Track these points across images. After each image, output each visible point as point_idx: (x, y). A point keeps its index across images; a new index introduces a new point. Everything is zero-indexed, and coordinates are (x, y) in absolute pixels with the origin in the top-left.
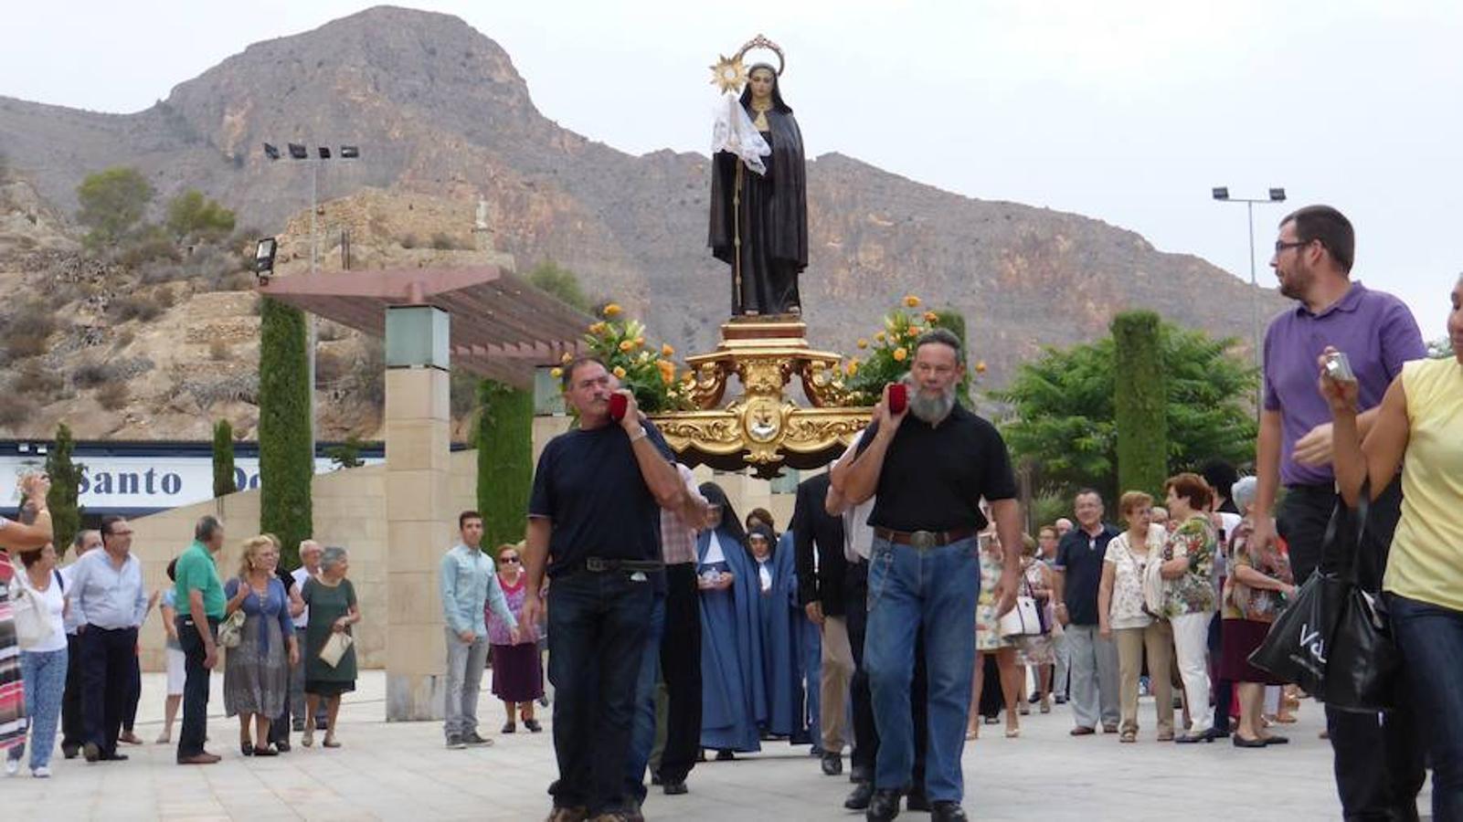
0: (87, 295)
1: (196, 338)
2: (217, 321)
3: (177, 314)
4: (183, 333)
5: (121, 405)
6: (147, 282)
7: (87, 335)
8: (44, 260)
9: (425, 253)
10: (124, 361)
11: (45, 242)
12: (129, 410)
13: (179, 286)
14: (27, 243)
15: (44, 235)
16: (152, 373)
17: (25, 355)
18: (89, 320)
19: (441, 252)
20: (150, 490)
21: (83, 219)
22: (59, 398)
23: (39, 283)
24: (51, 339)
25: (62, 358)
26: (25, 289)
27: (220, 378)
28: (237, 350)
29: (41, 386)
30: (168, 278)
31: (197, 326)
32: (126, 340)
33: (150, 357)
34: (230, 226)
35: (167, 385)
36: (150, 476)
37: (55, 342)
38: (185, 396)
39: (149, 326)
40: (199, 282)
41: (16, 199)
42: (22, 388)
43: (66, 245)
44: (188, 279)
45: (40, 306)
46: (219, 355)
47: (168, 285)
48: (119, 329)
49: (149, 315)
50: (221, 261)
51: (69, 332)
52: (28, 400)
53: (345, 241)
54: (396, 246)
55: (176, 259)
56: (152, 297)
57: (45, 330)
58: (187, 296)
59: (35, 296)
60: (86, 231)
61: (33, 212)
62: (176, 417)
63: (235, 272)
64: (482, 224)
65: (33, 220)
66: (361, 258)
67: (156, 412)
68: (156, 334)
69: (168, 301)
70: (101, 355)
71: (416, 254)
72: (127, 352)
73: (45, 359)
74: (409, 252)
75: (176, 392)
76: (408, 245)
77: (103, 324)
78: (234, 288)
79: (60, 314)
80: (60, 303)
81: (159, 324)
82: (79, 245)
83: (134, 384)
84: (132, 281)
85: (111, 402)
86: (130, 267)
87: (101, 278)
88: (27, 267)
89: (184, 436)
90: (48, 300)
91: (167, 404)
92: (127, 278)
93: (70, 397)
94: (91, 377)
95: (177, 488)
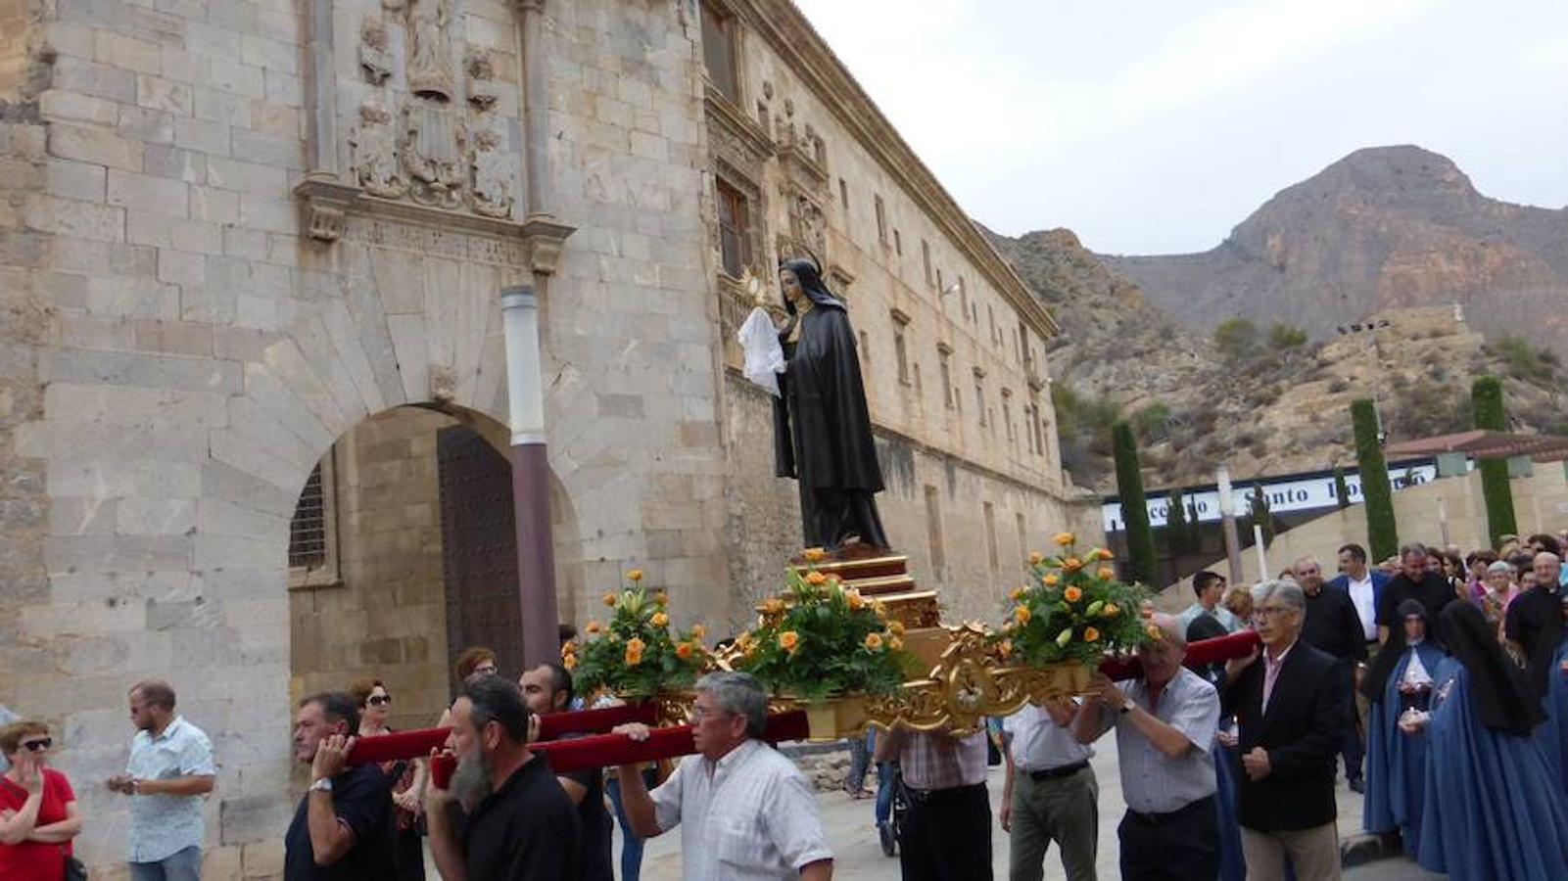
0: (1232, 394)
1: (1299, 411)
2: (1310, 401)
3: (1285, 399)
4: (1291, 410)
5: (1264, 455)
6: (1265, 383)
7: (1236, 418)
8: (1203, 378)
9: (1428, 341)
10: (1260, 430)
11: (1202, 367)
12: (1269, 456)
13: (1284, 383)
14: (1192, 370)
15: (1201, 364)
16: (1279, 435)
17: (1206, 433)
18: (1236, 409)
19: (1438, 340)
20: (1290, 500)
21: (1219, 350)
22: (1229, 455)
23: (1203, 392)
24: (1217, 422)
25: (1226, 433)
26: (1196, 396)
27: (1317, 432)
28: (1324, 414)
29: (1217, 450)
30: (1277, 379)
31: (1299, 405)
32: (1259, 418)
33: (1274, 425)
34: (1302, 340)
35: (1287, 441)
36: (1290, 494)
37: (1219, 424)
38: (1300, 445)
39: (1272, 407)
40: (1295, 378)
41: (1182, 347)
42: (1208, 452)
43: (1215, 367)
44: (1287, 378)
45: (1205, 405)
46: (1315, 419)
47: (1278, 383)
48: (1254, 412)
49: (1270, 402)
50: (1305, 364)
51: (1226, 417)
52: (1211, 458)
53: (1377, 342)
54: (1408, 340)
55: (1278, 367)
56: (1270, 392)
57: (1213, 417)
58: (1290, 388)
59: (1203, 400)
60: (1223, 357)
61: (1192, 351)
62: (1296, 457)
63: (1314, 370)
64: (1459, 318)
65: (1192, 356)
66: (1388, 351)
67: (1284, 456)
68: (1277, 412)
69: (1279, 392)
70: (1248, 428)
71: (1421, 343)
72: (1262, 424)
73: (1215, 434)
74: (1414, 343)
75: (1293, 443)
76: (1415, 338)
77: (1244, 409)
78: (1316, 379)
79: (1220, 407)
80: (1218, 401)
81: (1278, 406)
82: (1219, 367)
83: (1269, 442)
84: (1257, 382)
85: (1259, 453)
86: (1253, 376)
87: (1238, 384)
88: (1195, 384)
89: (1303, 469)
90: (1211, 399)
91: (1290, 451)
92: (1252, 381)
93: (1236, 453)
94: (1245, 441)
95: (1306, 498)
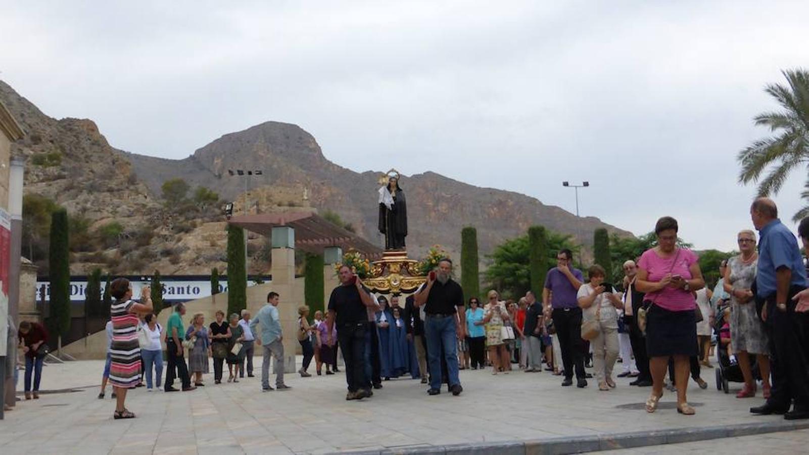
0: (165, 224)
1: (205, 239)
2: (212, 233)
3: (198, 230)
4: (200, 237)
5: (177, 263)
6: (187, 219)
7: (165, 238)
8: (150, 211)
9: (287, 208)
10: (179, 247)
11: (150, 205)
12: (181, 264)
13: (199, 221)
14: (144, 206)
15: (150, 203)
16: (189, 252)
17: (143, 245)
18: (167, 233)
19: (292, 208)
20: (188, 293)
21: (164, 197)
22: (155, 261)
23: (148, 220)
24: (153, 239)
25: (156, 246)
26: (143, 222)
27: (213, 253)
28: (219, 243)
29: (149, 256)
30: (194, 218)
31: (205, 235)
32: (179, 240)
33: (188, 245)
34: (217, 199)
35: (195, 256)
36: (188, 288)
37: (154, 241)
38: (201, 259)
39: (188, 234)
40: (206, 219)
41: (140, 190)
42: (142, 257)
43: (158, 206)
44: (202, 218)
45: (148, 228)
46: (213, 245)
47: (195, 220)
48: (177, 236)
49: (187, 231)
50: (213, 212)
51: (159, 237)
52: (144, 261)
53: (257, 204)
54: (276, 205)
55: (198, 211)
56: (189, 225)
57: (151, 236)
58: (202, 224)
59: (146, 224)
60: (165, 201)
61: (146, 195)
62: (198, 267)
63: (218, 215)
64: (306, 198)
65: (146, 197)
66: (263, 210)
67: (190, 265)
68: (191, 238)
69: (195, 226)
70: (171, 245)
71: (282, 208)
72: (180, 244)
73: (150, 247)
74: (280, 208)
75: (197, 258)
76: (279, 205)
77: (172, 234)
78: (218, 221)
79: (155, 231)
80: (156, 227)
81: (192, 234)
82: (162, 206)
83: (183, 255)
84: (182, 219)
85: (174, 262)
86: (181, 214)
87: (170, 218)
88: (144, 214)
89: (200, 274)
90: (152, 226)
91: (194, 262)
92: (179, 217)
93: (160, 260)
94: (167, 253)
95: (198, 293)
